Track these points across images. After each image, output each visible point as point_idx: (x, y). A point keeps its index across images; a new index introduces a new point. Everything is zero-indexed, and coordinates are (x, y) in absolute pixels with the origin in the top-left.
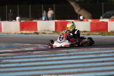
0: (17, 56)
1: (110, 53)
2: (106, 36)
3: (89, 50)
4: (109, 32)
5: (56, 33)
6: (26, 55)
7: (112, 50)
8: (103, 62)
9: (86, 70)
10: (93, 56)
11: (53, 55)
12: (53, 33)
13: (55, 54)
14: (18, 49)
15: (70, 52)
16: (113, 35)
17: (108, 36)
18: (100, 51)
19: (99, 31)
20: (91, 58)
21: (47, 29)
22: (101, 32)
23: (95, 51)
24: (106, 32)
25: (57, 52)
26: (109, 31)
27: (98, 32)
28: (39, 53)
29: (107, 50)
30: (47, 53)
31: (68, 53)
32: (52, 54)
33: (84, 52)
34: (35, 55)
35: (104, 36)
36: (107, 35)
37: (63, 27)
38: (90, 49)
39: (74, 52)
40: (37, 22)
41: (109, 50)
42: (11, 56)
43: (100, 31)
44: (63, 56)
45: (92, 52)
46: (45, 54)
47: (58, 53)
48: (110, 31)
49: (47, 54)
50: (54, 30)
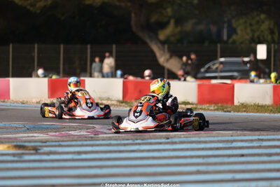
0: (68, 141)
1: (252, 141)
2: (232, 113)
3: (209, 135)
4: (236, 106)
5: (124, 104)
6: (86, 140)
7: (255, 135)
8: (242, 155)
9: (211, 168)
10: (221, 145)
11: (139, 141)
12: (118, 104)
13: (142, 140)
14: (56, 132)
15: (172, 138)
16: (245, 111)
17: (236, 114)
18: (232, 136)
19: (216, 103)
20: (217, 149)
21: (105, 95)
22: (220, 105)
23: (222, 136)
24: (229, 105)
25: (146, 137)
26: (236, 103)
27: (213, 105)
28: (109, 137)
29: (245, 135)
30: (127, 138)
31: (168, 139)
32: (137, 139)
33: (199, 137)
34: (103, 140)
35: (228, 113)
36: (234, 112)
37: (140, 91)
38: (210, 132)
39: (180, 137)
40: (84, 81)
41: (249, 135)
42: (56, 141)
43: (218, 103)
44: (160, 143)
45: (216, 139)
46: (123, 140)
47: (148, 139)
48: (238, 104)
49: (127, 140)
50: (121, 97)
